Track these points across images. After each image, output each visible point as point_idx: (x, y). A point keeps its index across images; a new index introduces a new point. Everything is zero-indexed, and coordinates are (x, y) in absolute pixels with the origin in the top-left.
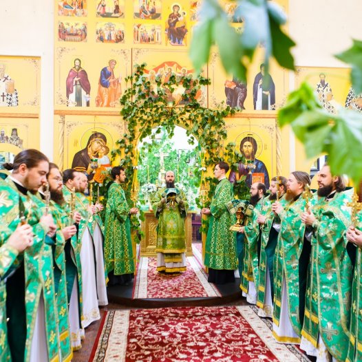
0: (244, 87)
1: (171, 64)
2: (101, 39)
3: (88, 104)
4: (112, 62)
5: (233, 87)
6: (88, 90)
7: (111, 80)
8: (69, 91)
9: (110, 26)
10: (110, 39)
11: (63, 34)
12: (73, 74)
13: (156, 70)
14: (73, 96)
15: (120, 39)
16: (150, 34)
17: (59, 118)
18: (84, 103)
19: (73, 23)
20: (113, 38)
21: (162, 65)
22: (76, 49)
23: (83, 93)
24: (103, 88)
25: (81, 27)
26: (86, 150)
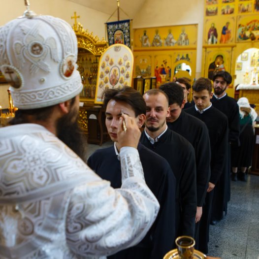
1: (255, 21)
2: (224, 13)
3: (216, 43)
4: (228, 23)
6: (216, 36)
7: (227, 31)
8: (209, 38)
9: (228, 7)
10: (227, 13)
11: (208, 13)
12: (211, 30)
13: (248, 24)
14: (210, 40)
15: (232, 12)
16: (246, 7)
17: (204, 49)
18: (215, 42)
19: (212, 8)
20: (229, 12)
21: (251, 22)
22: (212, 19)
23: (215, 38)
24: (223, 36)
25: (215, 9)
26: (214, 62)
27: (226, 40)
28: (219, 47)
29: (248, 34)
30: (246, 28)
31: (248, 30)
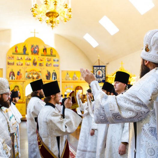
0: (50, 75)
1: (33, 70)
2: (18, 65)
3: (14, 79)
4: (20, 70)
5: (47, 75)
6: (14, 76)
7: (20, 74)
8: (10, 76)
9: (20, 62)
10: (20, 65)
11: (9, 64)
12: (11, 73)
13: (30, 71)
14: (11, 78)
15: (22, 65)
16: (29, 64)
18: (13, 79)
19: (11, 61)
20: (20, 64)
21: (32, 71)
23: (13, 77)
24: (18, 76)
25: (13, 62)
26: (14, 90)
27: (19, 78)
28: (16, 81)
29: (31, 76)
30: (29, 73)
31: (30, 74)
